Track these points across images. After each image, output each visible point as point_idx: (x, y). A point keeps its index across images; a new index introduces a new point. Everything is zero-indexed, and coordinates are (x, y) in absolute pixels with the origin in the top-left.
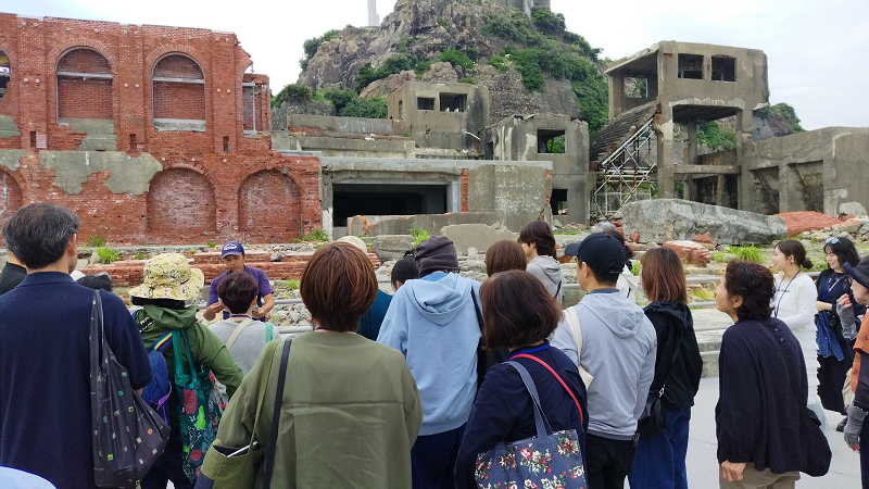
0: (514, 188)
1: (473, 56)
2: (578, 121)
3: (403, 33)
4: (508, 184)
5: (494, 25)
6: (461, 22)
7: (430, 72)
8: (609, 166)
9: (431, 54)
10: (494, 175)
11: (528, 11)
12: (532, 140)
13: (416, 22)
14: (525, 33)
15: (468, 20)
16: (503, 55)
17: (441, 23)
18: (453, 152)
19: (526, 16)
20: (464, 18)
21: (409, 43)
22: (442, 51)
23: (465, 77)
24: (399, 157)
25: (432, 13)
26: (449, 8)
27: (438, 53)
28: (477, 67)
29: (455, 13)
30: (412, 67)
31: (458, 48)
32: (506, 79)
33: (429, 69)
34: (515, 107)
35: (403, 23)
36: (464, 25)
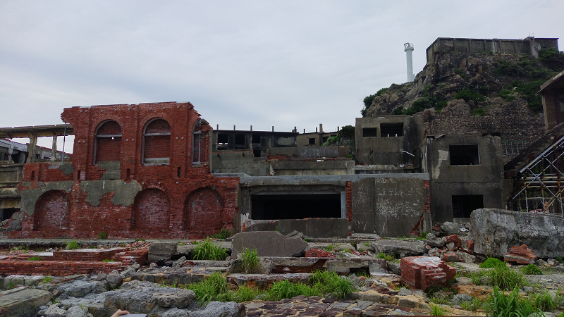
0: (394, 196)
1: (484, 92)
2: (490, 136)
3: (426, 84)
4: (387, 193)
5: (503, 68)
6: (474, 70)
7: (447, 108)
8: (527, 173)
9: (449, 95)
10: (374, 185)
11: (535, 54)
12: (444, 155)
13: (437, 75)
14: (531, 70)
15: (480, 68)
16: (510, 89)
17: (457, 73)
18: (391, 167)
19: (534, 57)
20: (477, 66)
21: (431, 90)
22: (457, 92)
23: (478, 107)
24: (343, 173)
25: (451, 66)
26: (464, 61)
27: (454, 94)
28: (487, 99)
29: (470, 64)
30: (433, 105)
31: (471, 88)
32: (513, 106)
33: (446, 105)
34: (522, 126)
35: (427, 77)
36: (477, 71)
